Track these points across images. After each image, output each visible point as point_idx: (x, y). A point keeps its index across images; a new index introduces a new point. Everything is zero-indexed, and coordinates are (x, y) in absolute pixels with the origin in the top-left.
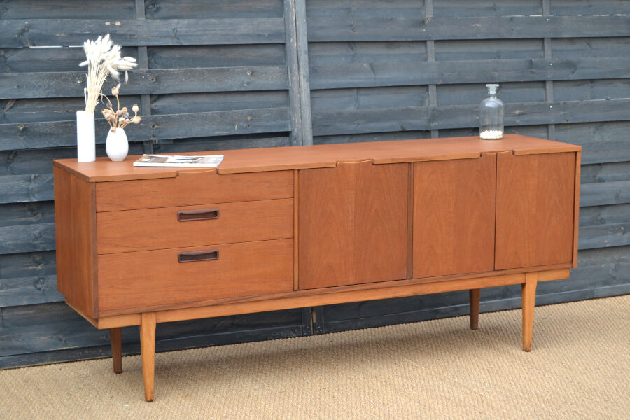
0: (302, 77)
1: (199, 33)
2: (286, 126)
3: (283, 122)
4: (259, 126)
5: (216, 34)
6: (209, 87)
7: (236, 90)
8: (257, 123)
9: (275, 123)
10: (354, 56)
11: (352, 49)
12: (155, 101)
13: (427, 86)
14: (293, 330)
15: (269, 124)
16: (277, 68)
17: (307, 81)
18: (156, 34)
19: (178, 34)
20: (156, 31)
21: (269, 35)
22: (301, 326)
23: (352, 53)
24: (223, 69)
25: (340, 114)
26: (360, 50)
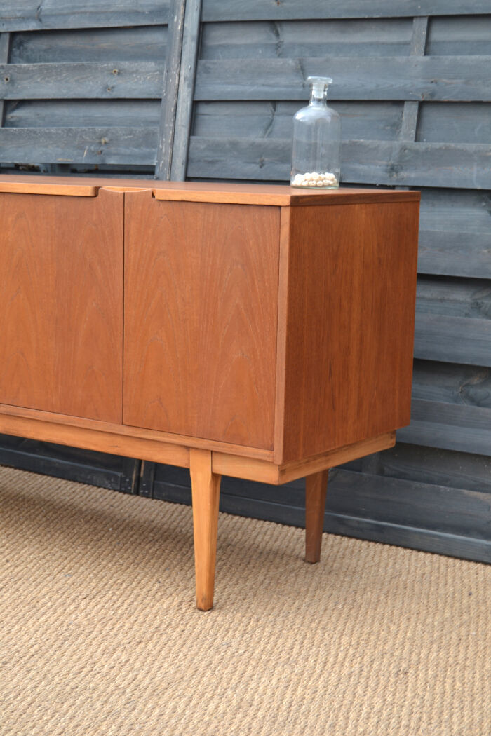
0: (182, 78)
1: (65, 11)
2: (150, 156)
3: (148, 150)
4: (115, 154)
5: (85, 13)
6: (65, 92)
7: (94, 96)
8: (113, 150)
9: (137, 150)
10: (278, 46)
11: (277, 34)
12: (13, 110)
13: (400, 103)
14: (108, 477)
15: (128, 151)
16: (151, 65)
17: (188, 86)
18: (19, 14)
19: (42, 13)
20: (20, 11)
21: (151, 12)
22: (119, 474)
23: (274, 40)
24: (83, 65)
25: (234, 145)
26: (289, 36)
